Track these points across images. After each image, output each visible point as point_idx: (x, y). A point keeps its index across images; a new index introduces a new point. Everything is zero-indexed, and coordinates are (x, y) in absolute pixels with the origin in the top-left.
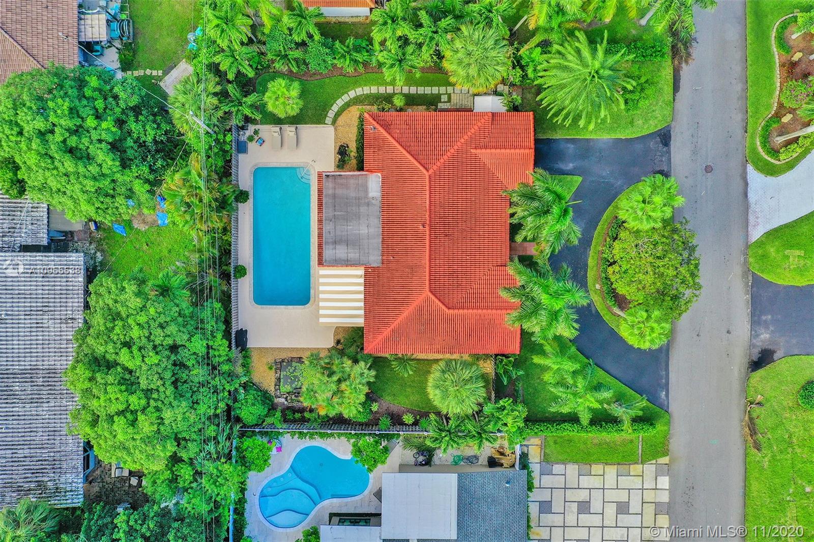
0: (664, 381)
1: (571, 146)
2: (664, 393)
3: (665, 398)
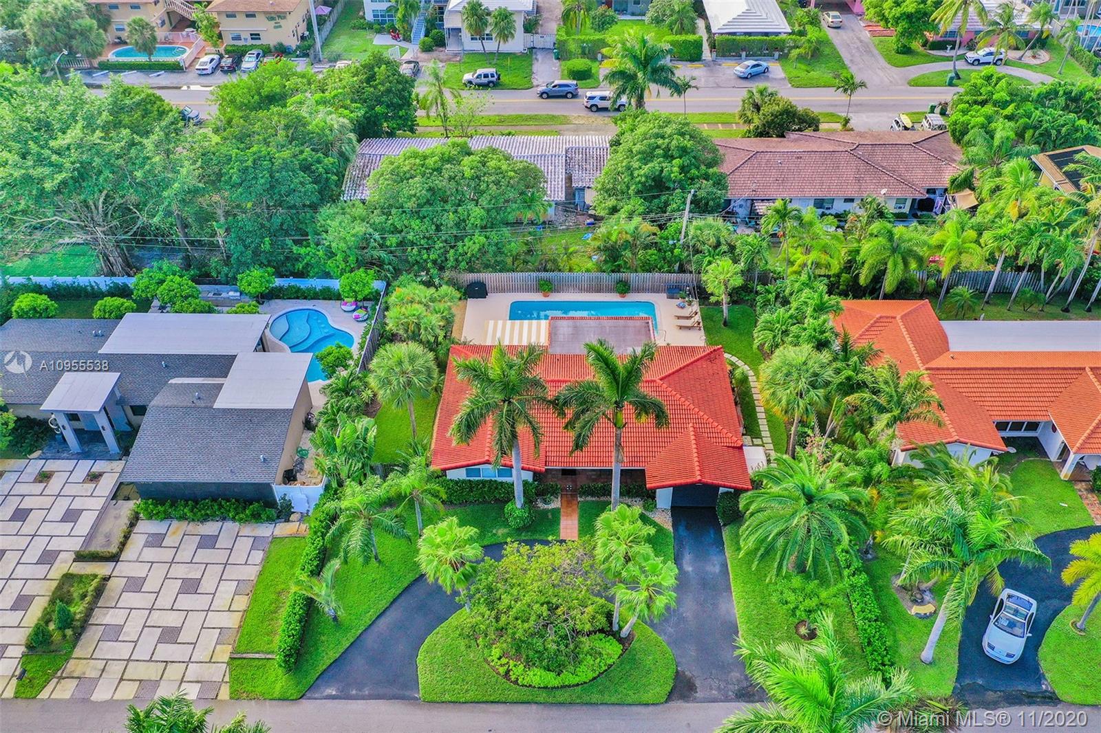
0: (354, 692)
1: (717, 569)
2: (334, 693)
3: (325, 694)
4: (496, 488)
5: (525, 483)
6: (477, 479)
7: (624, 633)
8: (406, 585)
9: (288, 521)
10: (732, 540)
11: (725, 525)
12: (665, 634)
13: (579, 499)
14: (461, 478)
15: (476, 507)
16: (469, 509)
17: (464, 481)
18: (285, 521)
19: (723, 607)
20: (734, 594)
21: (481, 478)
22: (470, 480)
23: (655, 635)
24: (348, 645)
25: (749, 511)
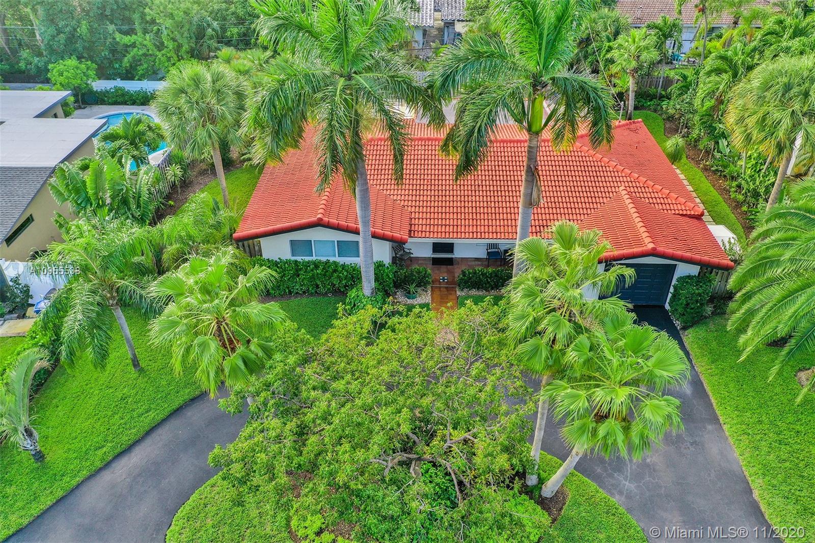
4: (335, 271)
5: (379, 266)
6: (307, 259)
7: (548, 490)
8: (175, 405)
9: (23, 316)
10: (701, 348)
11: (685, 328)
12: (621, 493)
13: (458, 293)
14: (284, 258)
15: (305, 300)
16: (294, 302)
17: (288, 262)
18: (19, 317)
19: (713, 449)
20: (725, 427)
21: (314, 258)
22: (296, 261)
23: (602, 494)
24: (49, 503)
25: (744, 291)
